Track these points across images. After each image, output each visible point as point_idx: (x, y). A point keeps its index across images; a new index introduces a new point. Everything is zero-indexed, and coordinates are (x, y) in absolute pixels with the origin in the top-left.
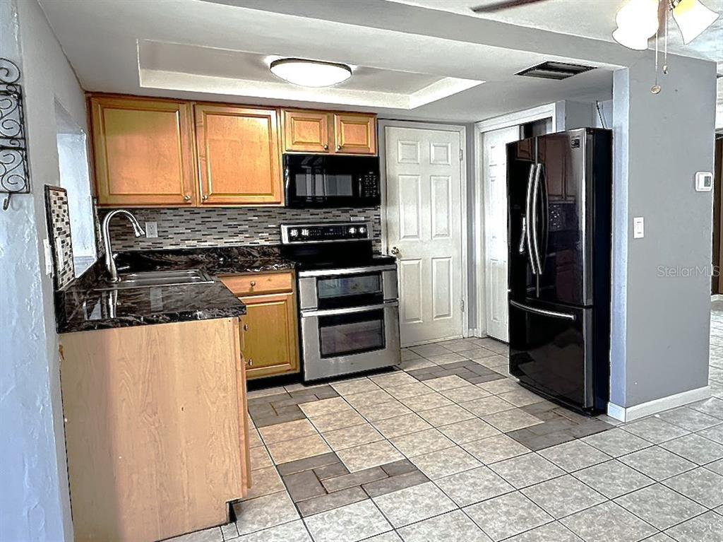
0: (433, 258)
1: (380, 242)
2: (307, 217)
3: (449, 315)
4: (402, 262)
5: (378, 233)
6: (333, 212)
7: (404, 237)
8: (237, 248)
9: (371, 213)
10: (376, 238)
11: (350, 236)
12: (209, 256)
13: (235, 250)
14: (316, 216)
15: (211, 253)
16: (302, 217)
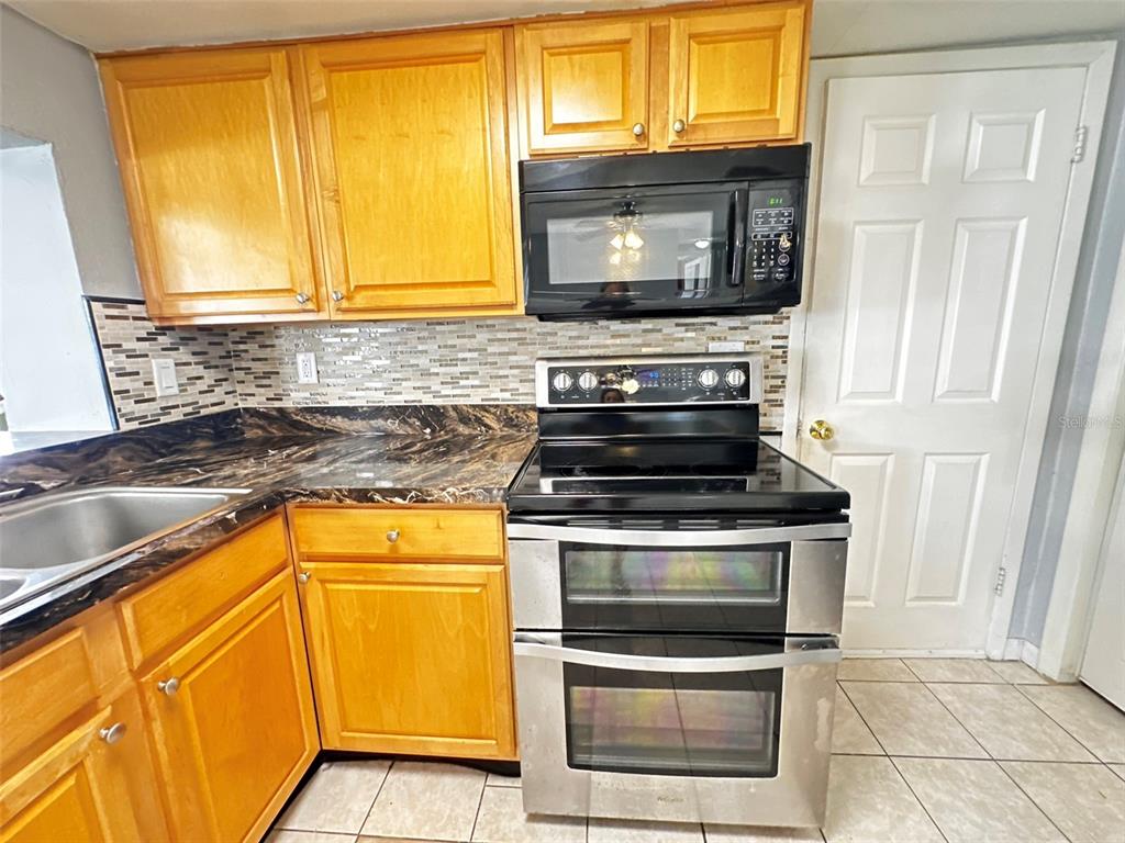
0: (926, 454)
1: (781, 405)
2: (602, 342)
3: (954, 598)
4: (836, 458)
5: (779, 382)
6: (665, 331)
7: (853, 394)
8: (455, 408)
9: (761, 330)
10: (772, 396)
11: (699, 390)
12: (406, 422)
13: (452, 413)
14: (625, 341)
15: (410, 418)
16: (592, 341)
